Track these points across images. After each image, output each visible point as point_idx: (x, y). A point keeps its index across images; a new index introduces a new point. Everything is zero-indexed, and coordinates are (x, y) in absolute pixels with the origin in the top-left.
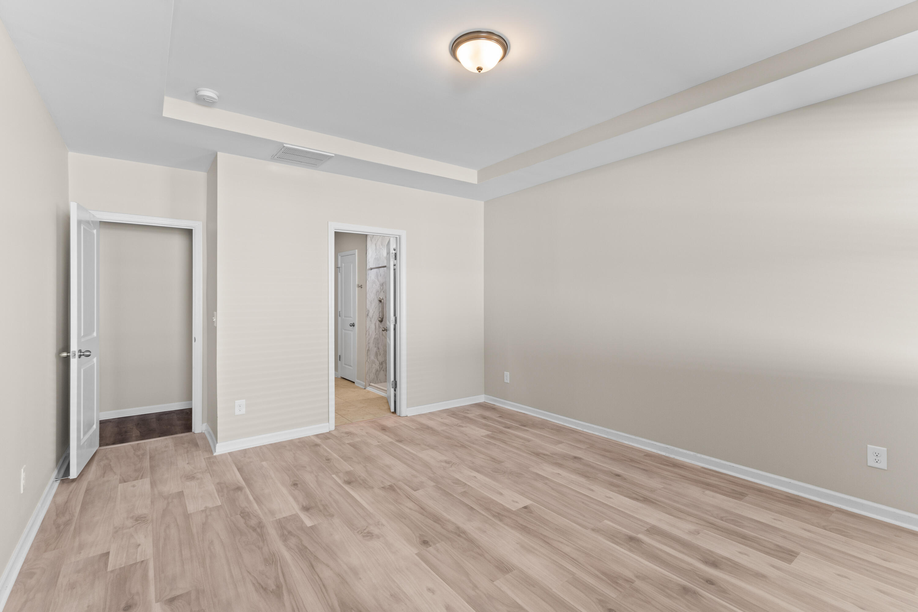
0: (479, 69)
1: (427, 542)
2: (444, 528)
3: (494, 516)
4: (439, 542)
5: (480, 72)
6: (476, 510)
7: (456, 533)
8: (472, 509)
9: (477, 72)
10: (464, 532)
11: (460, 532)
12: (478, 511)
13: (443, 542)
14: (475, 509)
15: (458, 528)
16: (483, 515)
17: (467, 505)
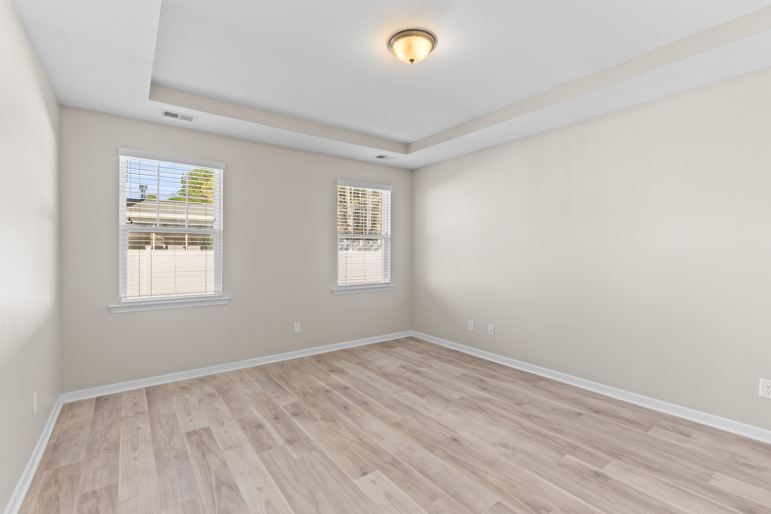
0: (412, 61)
1: (454, 440)
2: (444, 451)
3: (399, 463)
4: (444, 440)
5: (412, 63)
6: (417, 470)
7: (433, 447)
8: (422, 472)
9: (410, 63)
10: (426, 447)
11: (430, 447)
12: (415, 468)
13: (441, 440)
14: (419, 471)
15: (432, 451)
16: (410, 464)
17: (428, 477)
